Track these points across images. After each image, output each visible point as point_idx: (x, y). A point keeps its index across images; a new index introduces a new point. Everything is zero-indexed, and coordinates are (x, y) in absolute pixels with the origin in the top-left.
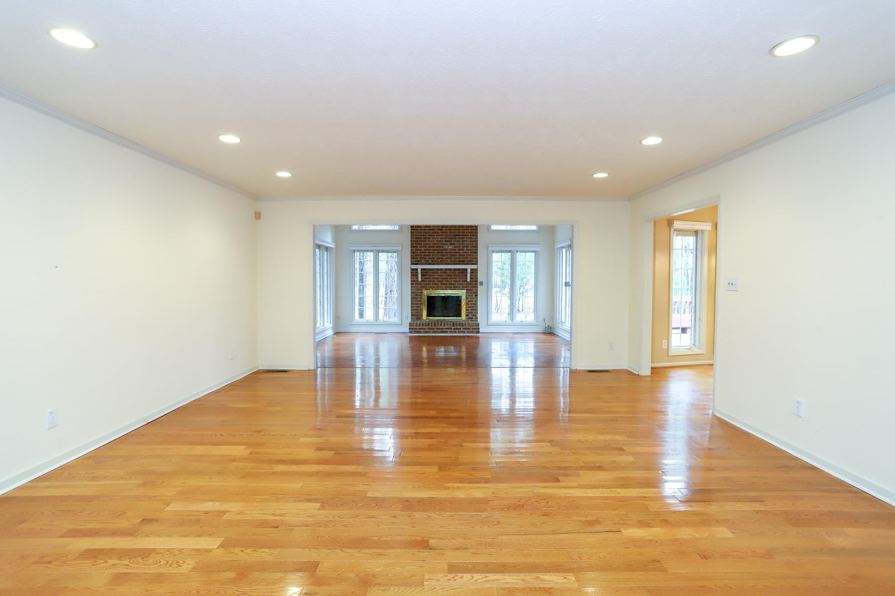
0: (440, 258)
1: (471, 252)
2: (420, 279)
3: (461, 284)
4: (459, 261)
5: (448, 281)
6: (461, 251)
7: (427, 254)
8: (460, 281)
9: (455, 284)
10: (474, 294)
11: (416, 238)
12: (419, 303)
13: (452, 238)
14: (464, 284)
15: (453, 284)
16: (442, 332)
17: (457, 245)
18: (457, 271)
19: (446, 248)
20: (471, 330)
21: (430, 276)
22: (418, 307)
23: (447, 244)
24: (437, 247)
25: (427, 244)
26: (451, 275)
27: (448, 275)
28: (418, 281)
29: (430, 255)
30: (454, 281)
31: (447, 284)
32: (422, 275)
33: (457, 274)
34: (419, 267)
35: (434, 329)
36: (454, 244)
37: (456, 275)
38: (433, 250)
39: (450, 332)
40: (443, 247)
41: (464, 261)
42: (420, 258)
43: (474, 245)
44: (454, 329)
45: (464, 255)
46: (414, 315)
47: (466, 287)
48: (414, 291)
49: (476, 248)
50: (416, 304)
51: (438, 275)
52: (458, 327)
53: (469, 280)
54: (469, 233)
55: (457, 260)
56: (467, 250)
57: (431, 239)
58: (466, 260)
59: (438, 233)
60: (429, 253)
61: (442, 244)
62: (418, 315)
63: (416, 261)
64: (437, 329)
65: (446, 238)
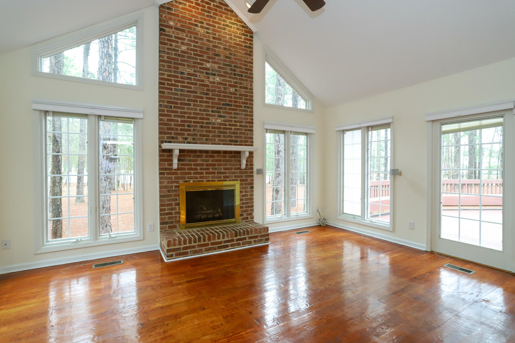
0: (204, 136)
1: (245, 130)
2: (175, 166)
3: (234, 173)
4: (230, 141)
5: (215, 169)
6: (233, 128)
7: (186, 128)
8: (231, 169)
9: (225, 173)
10: (249, 186)
11: (168, 102)
12: (174, 203)
13: (221, 108)
14: (236, 173)
15: (223, 173)
16: (220, 248)
17: (228, 119)
18: (227, 155)
19: (214, 121)
20: (259, 238)
21: (190, 161)
22: (172, 209)
23: (214, 116)
24: (200, 118)
25: (185, 113)
26: (220, 161)
27: (216, 161)
28: (172, 169)
29: (190, 130)
30: (225, 169)
31: (214, 173)
32: (179, 160)
33: (227, 158)
34: (176, 147)
35: (207, 245)
36: (224, 117)
37: (227, 161)
38: (194, 122)
39: (232, 245)
40: (208, 119)
41: (237, 141)
42: (175, 134)
43: (249, 120)
44: (237, 240)
45: (236, 133)
46: (166, 223)
47: (239, 177)
48: (166, 184)
49: (251, 125)
50: (168, 205)
51: (202, 160)
52: (242, 237)
53: (243, 166)
54: (243, 103)
55: (228, 139)
56: (241, 126)
57: (192, 107)
58: (239, 140)
59: (202, 98)
60: (189, 126)
61: (207, 115)
62: (172, 222)
63: (168, 138)
64: (212, 244)
65: (213, 107)
